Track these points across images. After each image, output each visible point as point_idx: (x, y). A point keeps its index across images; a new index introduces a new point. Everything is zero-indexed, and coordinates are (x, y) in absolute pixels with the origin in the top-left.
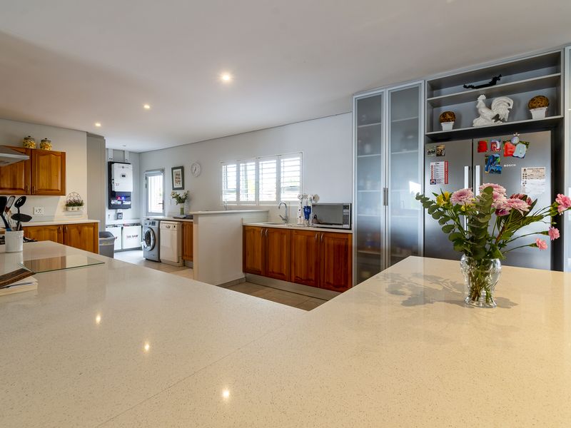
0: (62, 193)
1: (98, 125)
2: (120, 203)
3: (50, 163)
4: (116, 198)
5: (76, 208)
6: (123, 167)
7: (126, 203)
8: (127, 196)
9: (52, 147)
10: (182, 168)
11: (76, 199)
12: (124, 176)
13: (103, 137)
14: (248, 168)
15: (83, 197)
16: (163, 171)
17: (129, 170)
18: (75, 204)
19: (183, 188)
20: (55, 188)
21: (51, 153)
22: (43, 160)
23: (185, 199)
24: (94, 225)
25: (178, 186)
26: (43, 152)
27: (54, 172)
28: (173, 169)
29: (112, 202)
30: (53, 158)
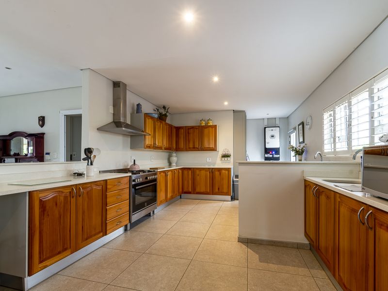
0: (214, 149)
1: (226, 103)
2: (271, 156)
3: (209, 132)
4: (269, 153)
5: (226, 159)
6: (272, 130)
7: (276, 156)
8: (277, 151)
9: (211, 123)
10: (303, 124)
11: (227, 153)
12: (273, 136)
13: (244, 111)
15: (231, 152)
16: (295, 129)
17: (276, 132)
18: (226, 156)
19: (304, 142)
20: (212, 146)
21: (210, 126)
22: (206, 131)
23: (302, 152)
24: (229, 170)
25: (301, 140)
26: (207, 127)
27: (211, 138)
28: (299, 125)
29: (266, 156)
30: (210, 129)
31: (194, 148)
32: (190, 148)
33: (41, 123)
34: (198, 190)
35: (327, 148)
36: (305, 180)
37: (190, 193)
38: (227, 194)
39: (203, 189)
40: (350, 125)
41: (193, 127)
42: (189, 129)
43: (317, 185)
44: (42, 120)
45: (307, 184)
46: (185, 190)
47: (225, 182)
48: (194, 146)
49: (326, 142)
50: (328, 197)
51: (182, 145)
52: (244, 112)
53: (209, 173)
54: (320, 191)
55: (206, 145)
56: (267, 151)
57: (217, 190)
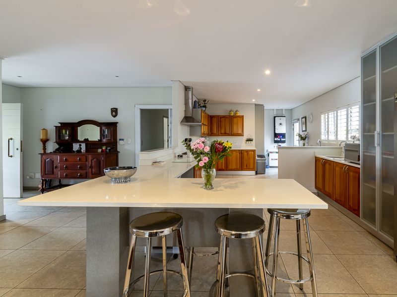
0: (242, 135)
1: (254, 100)
2: (279, 139)
3: (238, 121)
4: (277, 137)
5: (250, 142)
6: (280, 119)
7: (283, 139)
8: (283, 135)
9: (239, 114)
10: (305, 117)
11: (250, 137)
12: (281, 124)
14: (330, 116)
15: (253, 137)
16: (298, 120)
17: (283, 120)
18: (249, 140)
19: (306, 131)
20: (240, 132)
21: (238, 116)
22: (235, 120)
23: (306, 138)
24: (254, 151)
25: (304, 129)
26: (235, 117)
27: (239, 125)
28: (302, 118)
29: (276, 139)
30: (239, 119)
31: (225, 133)
32: (221, 133)
33: (114, 113)
34: (230, 167)
35: (323, 137)
36: (316, 157)
37: (223, 170)
38: (253, 170)
39: (234, 167)
40: (337, 126)
41: (224, 117)
42: (220, 118)
43: (323, 159)
44: (115, 112)
45: (317, 160)
46: (220, 167)
47: (252, 160)
48: (225, 132)
49: (322, 133)
50: (330, 164)
51: (215, 131)
52: (262, 105)
53: (239, 153)
54: (326, 162)
55: (235, 131)
56: (276, 135)
57: (245, 167)
